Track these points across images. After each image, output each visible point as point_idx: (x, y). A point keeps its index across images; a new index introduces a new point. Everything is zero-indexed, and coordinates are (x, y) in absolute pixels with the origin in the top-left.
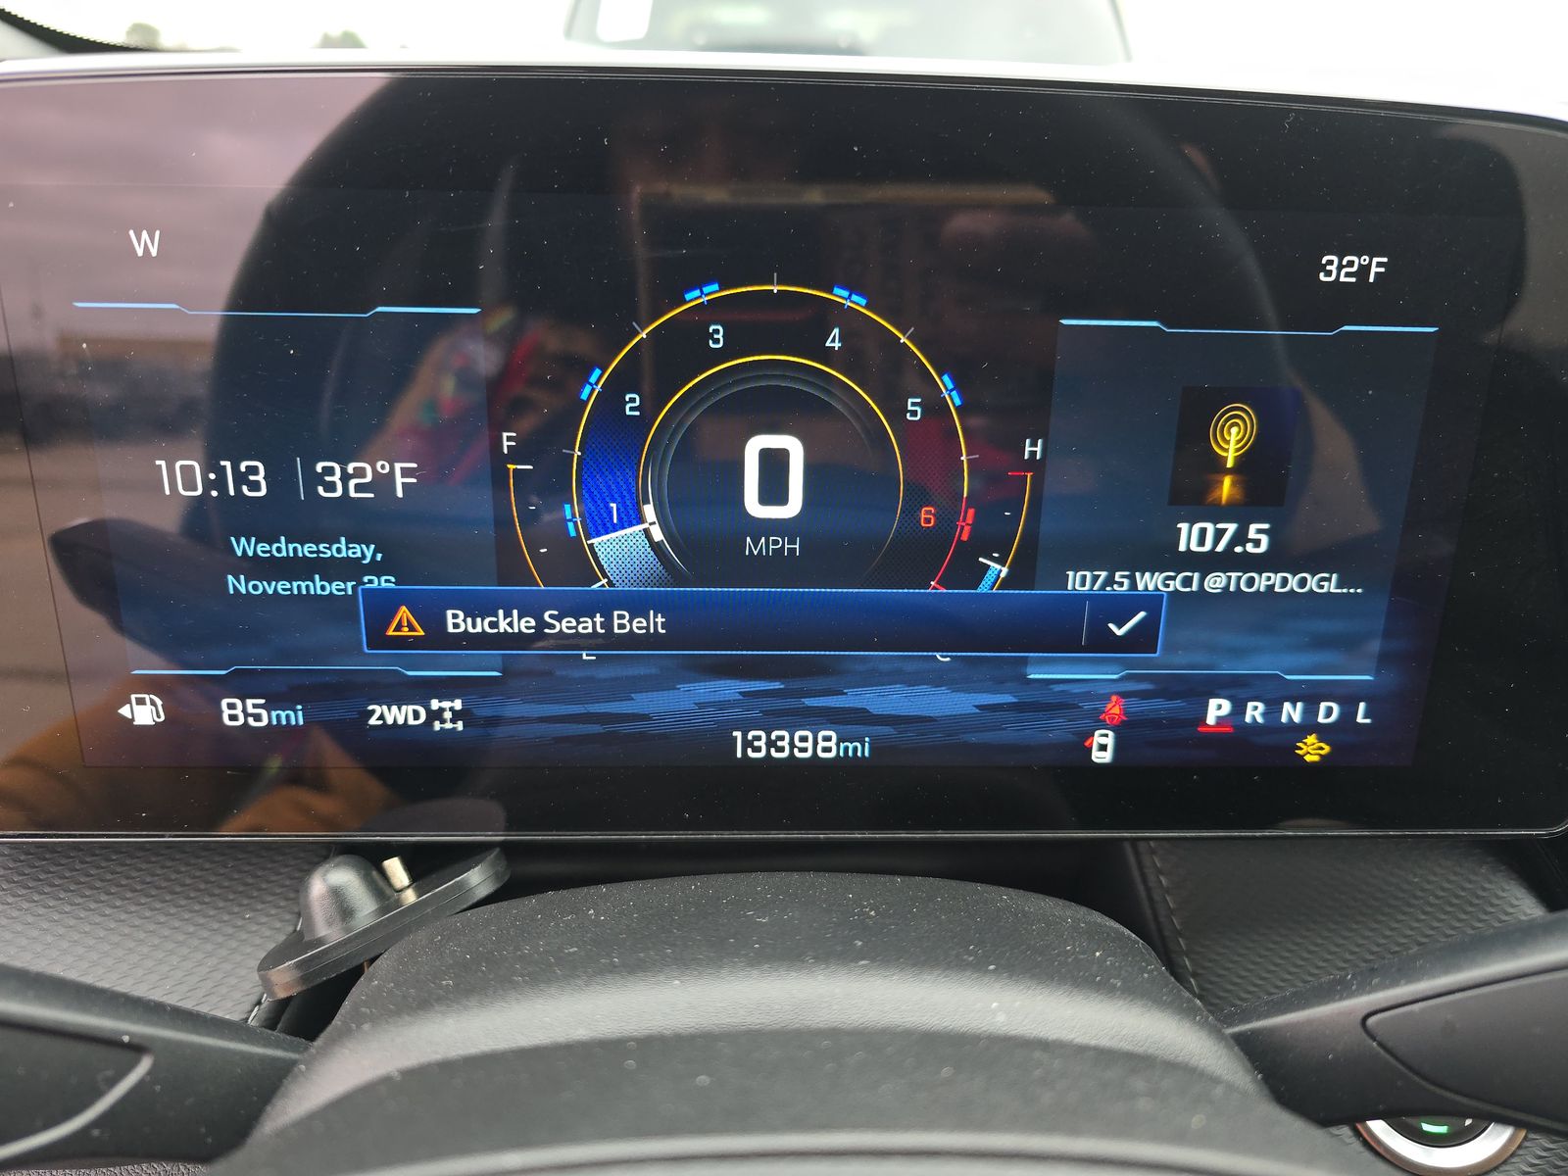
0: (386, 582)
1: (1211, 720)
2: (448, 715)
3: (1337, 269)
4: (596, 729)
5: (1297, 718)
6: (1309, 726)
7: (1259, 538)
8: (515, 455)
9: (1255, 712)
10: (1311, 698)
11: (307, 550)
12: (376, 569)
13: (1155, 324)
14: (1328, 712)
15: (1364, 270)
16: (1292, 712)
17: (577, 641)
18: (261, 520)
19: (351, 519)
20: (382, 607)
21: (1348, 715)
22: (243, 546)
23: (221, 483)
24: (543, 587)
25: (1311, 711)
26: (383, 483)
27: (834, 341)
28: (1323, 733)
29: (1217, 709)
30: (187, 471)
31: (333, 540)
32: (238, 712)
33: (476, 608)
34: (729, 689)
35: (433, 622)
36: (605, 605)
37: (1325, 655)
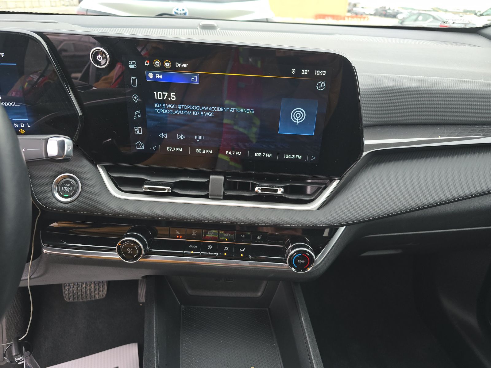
5: (17, 126)
10: (18, 123)
14: (22, 125)
21: (26, 125)
25: (19, 125)
28: (23, 128)
37: (19, 116)
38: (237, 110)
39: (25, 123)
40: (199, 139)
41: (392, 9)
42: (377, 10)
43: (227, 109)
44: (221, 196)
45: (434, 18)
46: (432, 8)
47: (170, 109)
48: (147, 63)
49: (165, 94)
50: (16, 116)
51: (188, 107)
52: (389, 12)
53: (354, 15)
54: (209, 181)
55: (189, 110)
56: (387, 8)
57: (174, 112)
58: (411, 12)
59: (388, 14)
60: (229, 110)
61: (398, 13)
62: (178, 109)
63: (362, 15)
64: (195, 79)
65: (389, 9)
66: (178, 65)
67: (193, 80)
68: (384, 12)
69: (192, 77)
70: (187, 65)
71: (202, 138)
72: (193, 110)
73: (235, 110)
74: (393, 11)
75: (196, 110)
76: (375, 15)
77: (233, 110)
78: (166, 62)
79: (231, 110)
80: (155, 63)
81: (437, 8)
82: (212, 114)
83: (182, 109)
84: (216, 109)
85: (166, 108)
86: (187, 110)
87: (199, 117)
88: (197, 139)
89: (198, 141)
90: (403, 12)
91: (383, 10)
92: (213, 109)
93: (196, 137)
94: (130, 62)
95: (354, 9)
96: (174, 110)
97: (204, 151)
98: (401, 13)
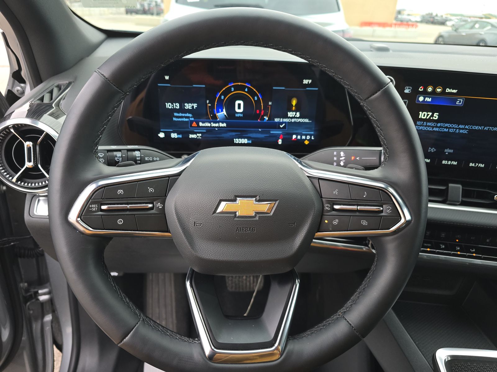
0: (193, 119)
1: (293, 138)
2: (199, 136)
3: (305, 82)
4: (217, 139)
5: (304, 138)
6: (306, 139)
7: (298, 114)
8: (209, 103)
9: (299, 137)
10: (306, 135)
11: (183, 115)
12: (191, 117)
13: (284, 88)
14: (308, 137)
15: (309, 82)
16: (304, 137)
17: (215, 127)
18: (178, 111)
19: (188, 111)
20: (192, 122)
21: (311, 138)
22: (176, 114)
23: (173, 107)
24: (211, 120)
25: (306, 137)
26: (193, 107)
27: (246, 90)
28: (308, 140)
29: (294, 137)
30: (170, 105)
31: (186, 113)
32: (174, 135)
33: (203, 122)
34: (234, 134)
35: (198, 124)
36: (219, 122)
37: (307, 130)
38: (491, 128)
39: (311, 135)
40: (448, 152)
41: (439, 15)
42: (423, 17)
43: (482, 128)
44: (458, 202)
45: (492, 26)
46: (483, 15)
47: (429, 126)
48: (421, 89)
49: (429, 114)
50: (305, 130)
51: (446, 125)
52: (437, 19)
53: (399, 22)
54: (447, 189)
55: (447, 128)
56: (434, 14)
57: (432, 129)
58: (461, 19)
59: (436, 21)
60: (484, 128)
61: (446, 20)
62: (437, 127)
63: (407, 22)
64: (460, 102)
65: (437, 16)
66: (448, 90)
67: (458, 103)
68: (431, 19)
69: (458, 101)
70: (457, 90)
71: (451, 151)
72: (450, 128)
73: (489, 128)
74: (442, 18)
75: (453, 128)
76: (421, 22)
77: (487, 128)
78: (438, 88)
79: (486, 128)
80: (428, 88)
81: (490, 14)
82: (467, 132)
83: (440, 127)
84: (471, 127)
85: (426, 126)
86: (445, 128)
87: (454, 133)
88: (446, 152)
89: (447, 153)
90: (452, 19)
91: (430, 17)
92: (469, 127)
93: (446, 151)
94: (407, 88)
95: (400, 16)
96: (433, 127)
97: (449, 163)
98: (451, 20)
